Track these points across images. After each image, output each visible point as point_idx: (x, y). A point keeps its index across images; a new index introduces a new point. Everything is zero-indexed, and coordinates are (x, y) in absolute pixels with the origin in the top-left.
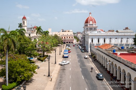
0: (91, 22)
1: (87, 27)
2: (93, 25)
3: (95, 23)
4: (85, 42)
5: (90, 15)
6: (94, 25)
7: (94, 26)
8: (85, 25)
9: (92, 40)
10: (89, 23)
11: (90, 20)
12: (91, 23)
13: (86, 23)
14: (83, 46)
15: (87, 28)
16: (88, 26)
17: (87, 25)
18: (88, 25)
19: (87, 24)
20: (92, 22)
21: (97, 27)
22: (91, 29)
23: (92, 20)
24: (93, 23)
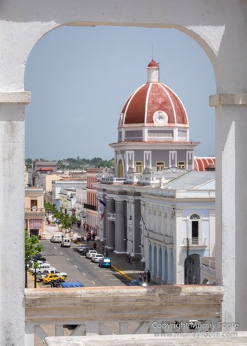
0: (160, 118)
1: (138, 146)
2: (172, 132)
3: (183, 122)
4: (144, 233)
5: (154, 76)
6: (176, 131)
7: (177, 138)
8: (128, 133)
9: (195, 226)
10: (151, 121)
11: (153, 103)
12: (160, 120)
13: (128, 121)
14: (119, 256)
15: (139, 153)
16: (141, 141)
17: (140, 133)
18: (146, 131)
19: (134, 127)
20: (164, 114)
21: (193, 144)
22: (161, 157)
23: (166, 102)
24: (171, 121)
